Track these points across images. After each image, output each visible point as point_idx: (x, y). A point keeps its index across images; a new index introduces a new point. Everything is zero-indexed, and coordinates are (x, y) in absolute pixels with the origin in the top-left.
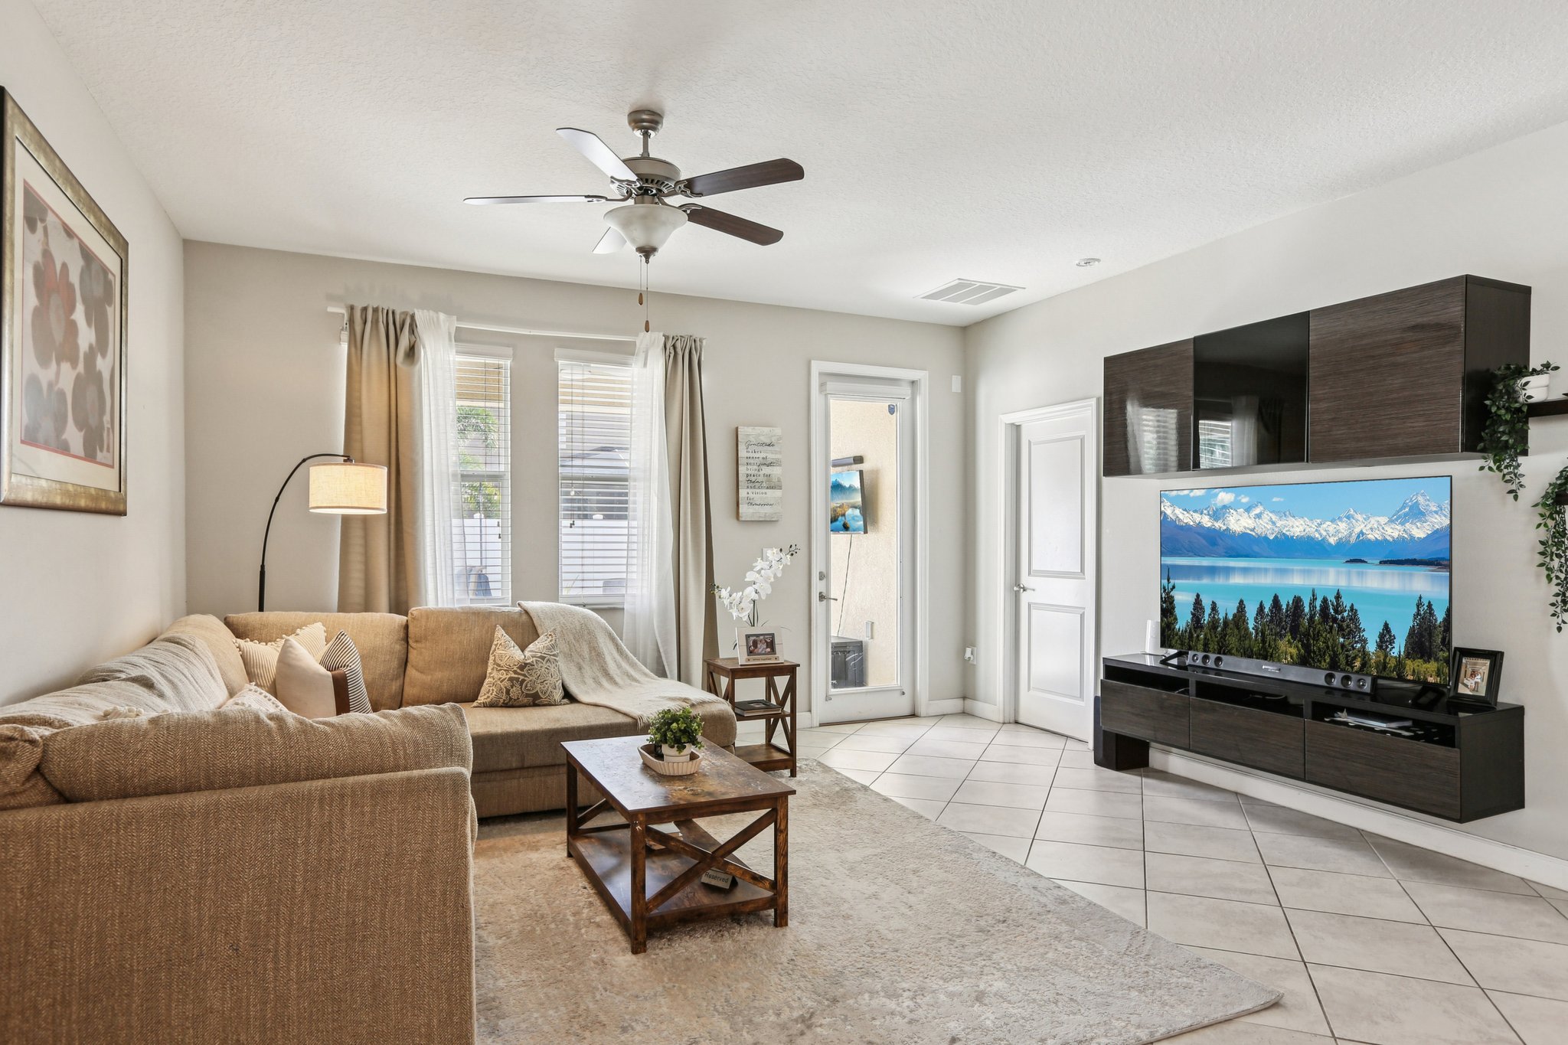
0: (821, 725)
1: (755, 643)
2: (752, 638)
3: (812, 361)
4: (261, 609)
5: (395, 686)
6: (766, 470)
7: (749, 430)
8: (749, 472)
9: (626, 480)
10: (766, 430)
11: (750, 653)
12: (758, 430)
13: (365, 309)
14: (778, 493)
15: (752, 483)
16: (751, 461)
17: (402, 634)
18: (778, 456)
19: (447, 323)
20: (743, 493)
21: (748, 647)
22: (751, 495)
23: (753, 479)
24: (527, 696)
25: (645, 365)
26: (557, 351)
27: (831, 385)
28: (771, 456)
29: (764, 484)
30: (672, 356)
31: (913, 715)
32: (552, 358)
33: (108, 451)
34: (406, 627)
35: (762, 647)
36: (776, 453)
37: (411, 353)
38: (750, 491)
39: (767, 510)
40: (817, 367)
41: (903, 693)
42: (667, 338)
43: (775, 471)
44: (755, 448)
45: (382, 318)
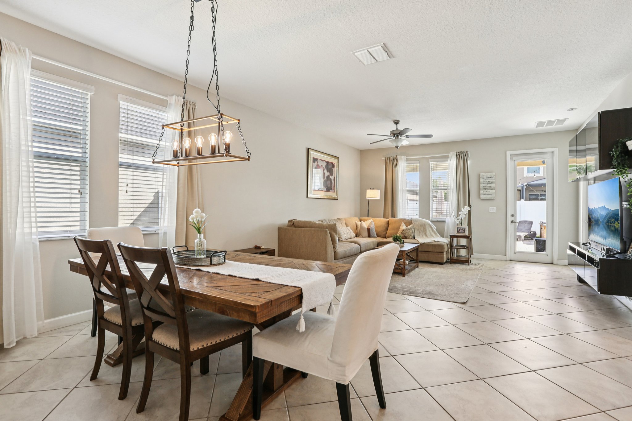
0: (510, 260)
1: (460, 230)
2: (459, 229)
3: (507, 152)
4: (368, 217)
5: (384, 233)
6: (489, 185)
7: (484, 174)
8: (484, 186)
9: (447, 190)
10: (490, 174)
11: (458, 232)
12: (487, 174)
13: (388, 158)
14: (494, 191)
15: (484, 188)
16: (485, 183)
17: (387, 223)
18: (494, 181)
19: (404, 158)
20: (481, 192)
21: (458, 231)
22: (484, 192)
23: (485, 188)
24: (404, 236)
25: (451, 161)
26: (430, 160)
27: (515, 158)
28: (491, 181)
29: (489, 189)
30: (458, 157)
31: (552, 264)
32: (428, 161)
33: (333, 190)
34: (388, 221)
35: (461, 231)
36: (493, 180)
37: (396, 165)
38: (484, 191)
39: (490, 196)
40: (508, 154)
41: (547, 256)
42: (457, 152)
43: (493, 185)
44: (486, 179)
45: (391, 159)
